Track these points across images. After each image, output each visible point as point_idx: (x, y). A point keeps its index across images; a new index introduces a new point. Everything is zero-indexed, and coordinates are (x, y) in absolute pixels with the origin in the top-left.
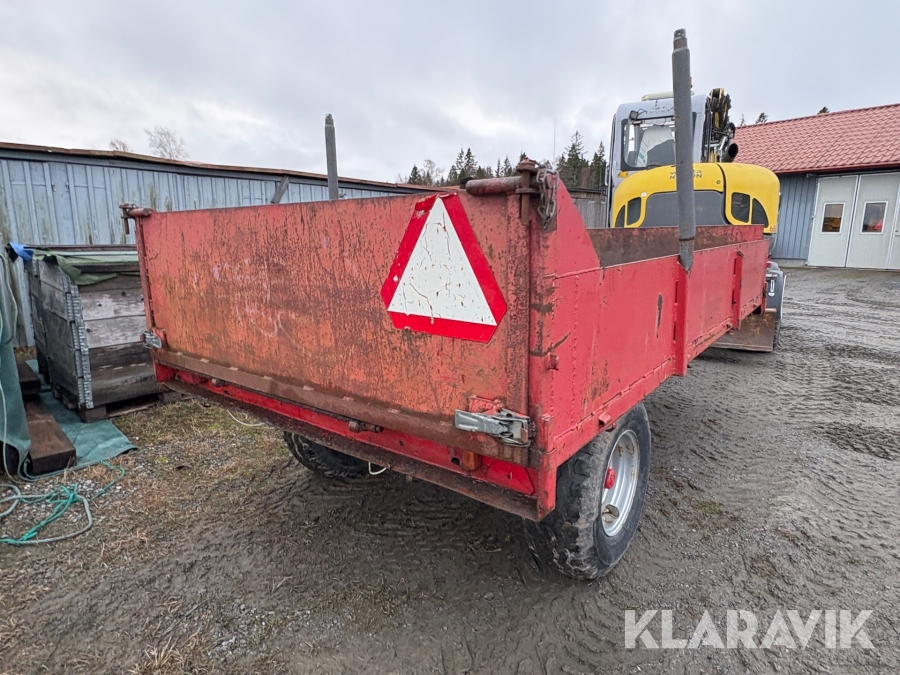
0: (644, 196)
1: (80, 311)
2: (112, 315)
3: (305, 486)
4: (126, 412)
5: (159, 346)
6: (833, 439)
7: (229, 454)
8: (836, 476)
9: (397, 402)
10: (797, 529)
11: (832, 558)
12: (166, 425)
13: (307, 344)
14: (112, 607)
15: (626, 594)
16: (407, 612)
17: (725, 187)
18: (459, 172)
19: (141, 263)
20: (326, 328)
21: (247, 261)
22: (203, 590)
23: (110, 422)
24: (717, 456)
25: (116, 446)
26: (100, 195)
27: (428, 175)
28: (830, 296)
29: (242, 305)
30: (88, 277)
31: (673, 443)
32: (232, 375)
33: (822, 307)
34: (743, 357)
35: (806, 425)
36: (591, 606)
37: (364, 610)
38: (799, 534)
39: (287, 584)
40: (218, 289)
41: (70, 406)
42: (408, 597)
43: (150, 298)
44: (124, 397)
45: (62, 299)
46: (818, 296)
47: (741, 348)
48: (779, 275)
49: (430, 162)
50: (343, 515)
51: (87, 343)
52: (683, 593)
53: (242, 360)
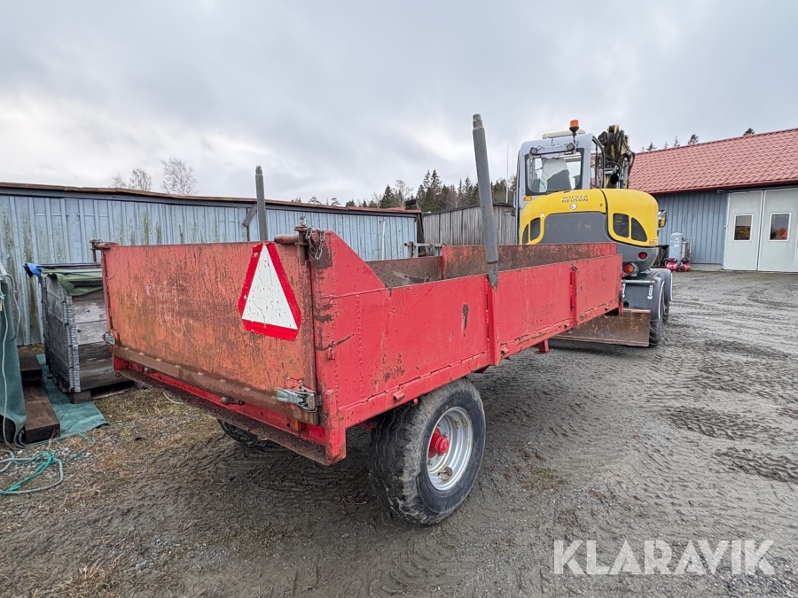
0: (543, 217)
1: (73, 316)
2: (98, 319)
3: (231, 453)
4: (106, 396)
5: (113, 343)
6: (674, 420)
7: (178, 429)
8: (661, 449)
9: (249, 383)
10: (609, 490)
11: (627, 513)
12: (135, 406)
13: (199, 342)
14: (63, 539)
15: (451, 536)
16: (280, 547)
17: (607, 208)
18: (426, 190)
19: (104, 280)
20: (210, 331)
21: (165, 283)
22: (132, 528)
23: (92, 403)
24: (570, 434)
25: (93, 422)
26: (104, 223)
27: (400, 193)
28: (732, 297)
29: (163, 314)
30: (80, 289)
31: (538, 422)
32: (157, 365)
33: (722, 307)
34: (628, 352)
35: (656, 409)
36: (421, 544)
37: (247, 544)
38: (607, 494)
39: (196, 525)
40: (149, 302)
41: (64, 390)
42: (283, 536)
43: (110, 307)
44: (105, 383)
45: (60, 307)
46: (723, 297)
47: (622, 343)
48: (656, 281)
49: (401, 182)
50: (254, 475)
51: (77, 341)
52: (496, 537)
53: (163, 355)
